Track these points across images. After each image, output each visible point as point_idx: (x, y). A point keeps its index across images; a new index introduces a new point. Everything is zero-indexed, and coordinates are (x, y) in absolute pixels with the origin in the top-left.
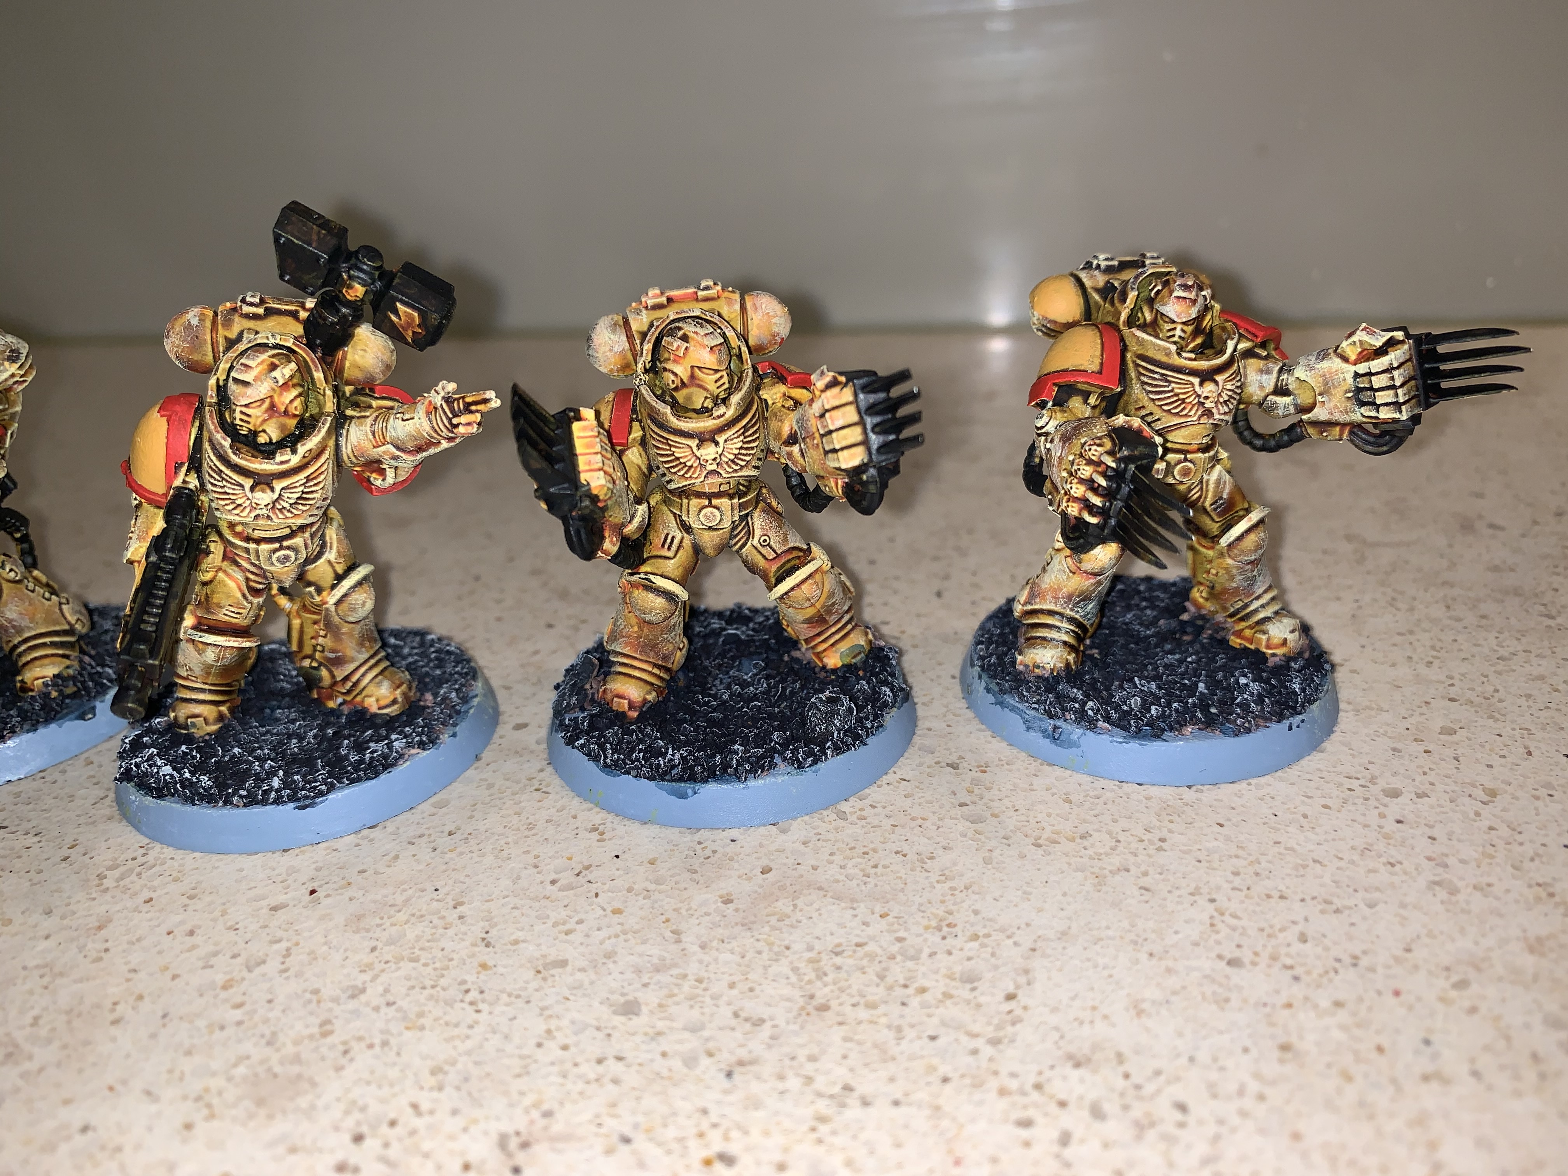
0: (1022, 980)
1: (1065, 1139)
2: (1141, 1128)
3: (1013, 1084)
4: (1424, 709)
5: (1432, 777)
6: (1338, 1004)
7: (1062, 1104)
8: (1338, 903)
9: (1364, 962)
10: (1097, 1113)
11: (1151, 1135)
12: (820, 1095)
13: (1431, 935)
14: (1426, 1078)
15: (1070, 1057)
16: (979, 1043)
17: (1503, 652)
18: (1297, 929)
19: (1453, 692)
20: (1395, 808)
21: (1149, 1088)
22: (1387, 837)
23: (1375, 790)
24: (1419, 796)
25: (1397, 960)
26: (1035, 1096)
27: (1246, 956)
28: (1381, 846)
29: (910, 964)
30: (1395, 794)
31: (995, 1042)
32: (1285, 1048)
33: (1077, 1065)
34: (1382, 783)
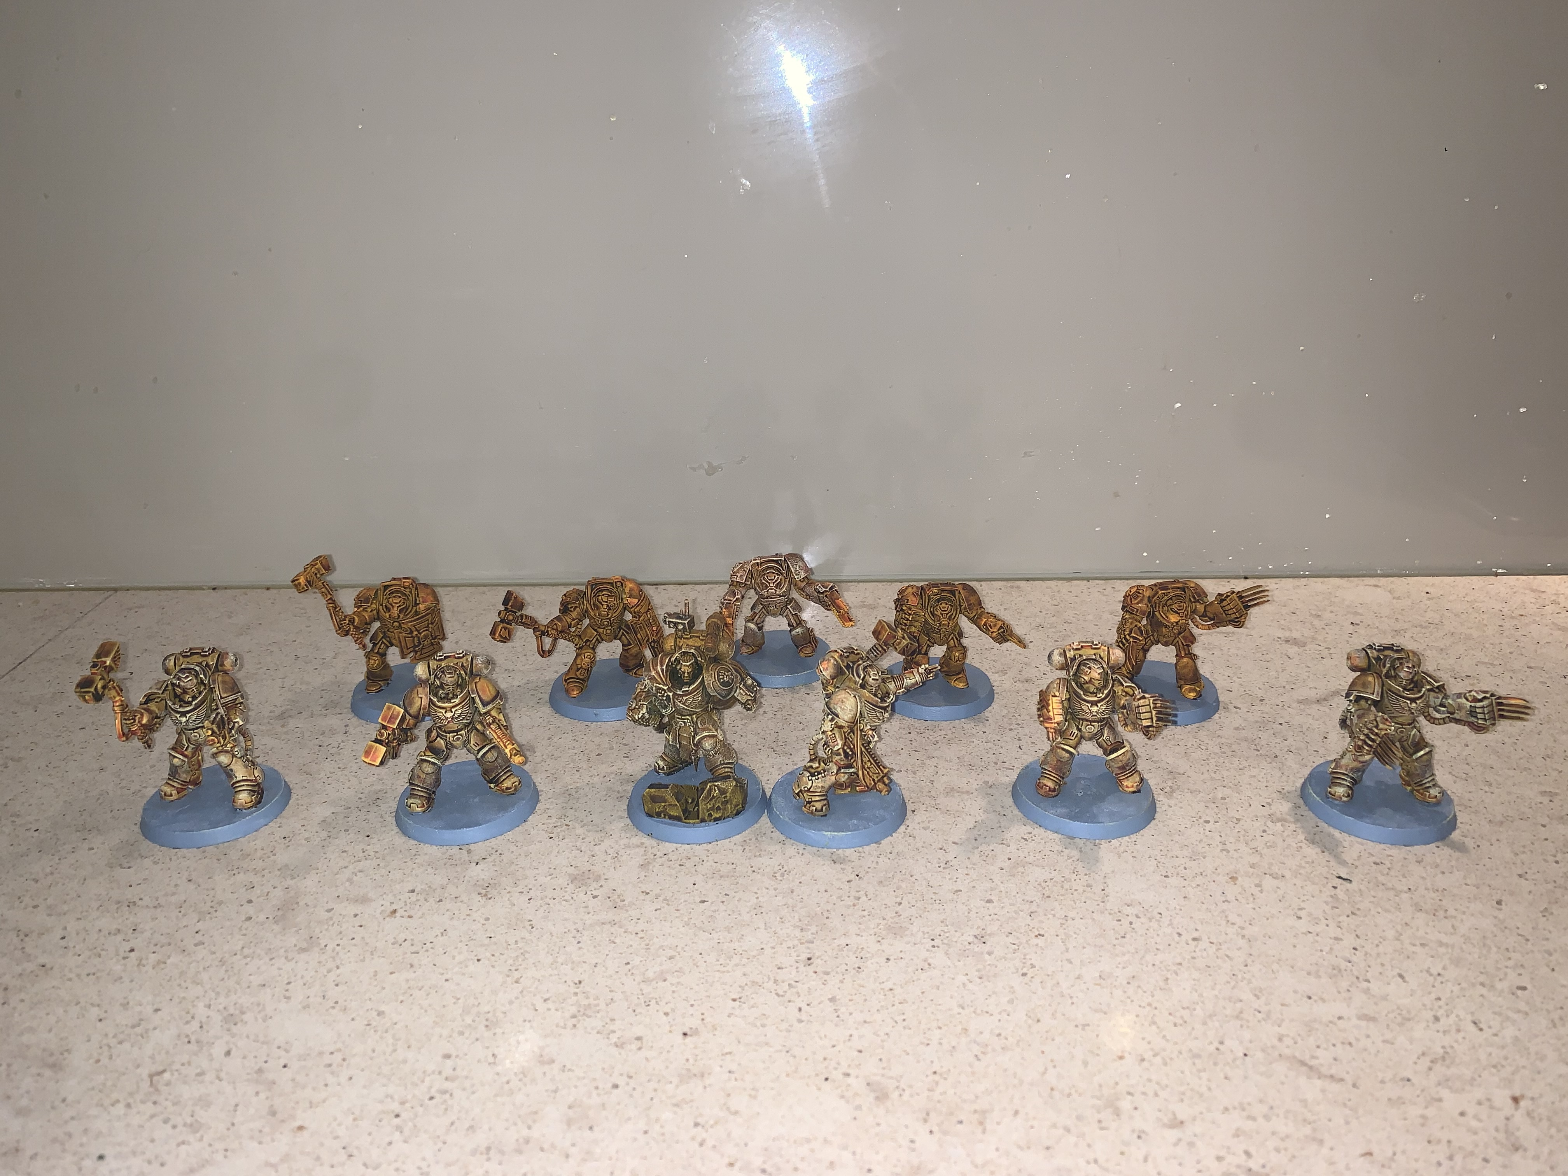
0: (1105, 885)
1: (1131, 923)
2: (1150, 919)
3: (1112, 912)
4: (1215, 791)
5: (1219, 815)
6: (1198, 885)
7: (1128, 915)
8: (1194, 858)
9: (1204, 874)
10: (1137, 916)
11: (1154, 920)
12: (1059, 919)
13: (1223, 865)
14: (1224, 902)
15: (1126, 904)
16: (1099, 902)
17: (1241, 767)
18: (1183, 866)
19: (1225, 783)
20: (1208, 827)
21: (1150, 910)
22: (1207, 836)
23: (1201, 821)
24: (1216, 822)
25: (1213, 873)
26: (1119, 914)
27: (1169, 874)
28: (1205, 840)
29: (1069, 883)
30: (1208, 822)
31: (1103, 902)
32: (1185, 897)
33: (1128, 906)
34: (1203, 819)
